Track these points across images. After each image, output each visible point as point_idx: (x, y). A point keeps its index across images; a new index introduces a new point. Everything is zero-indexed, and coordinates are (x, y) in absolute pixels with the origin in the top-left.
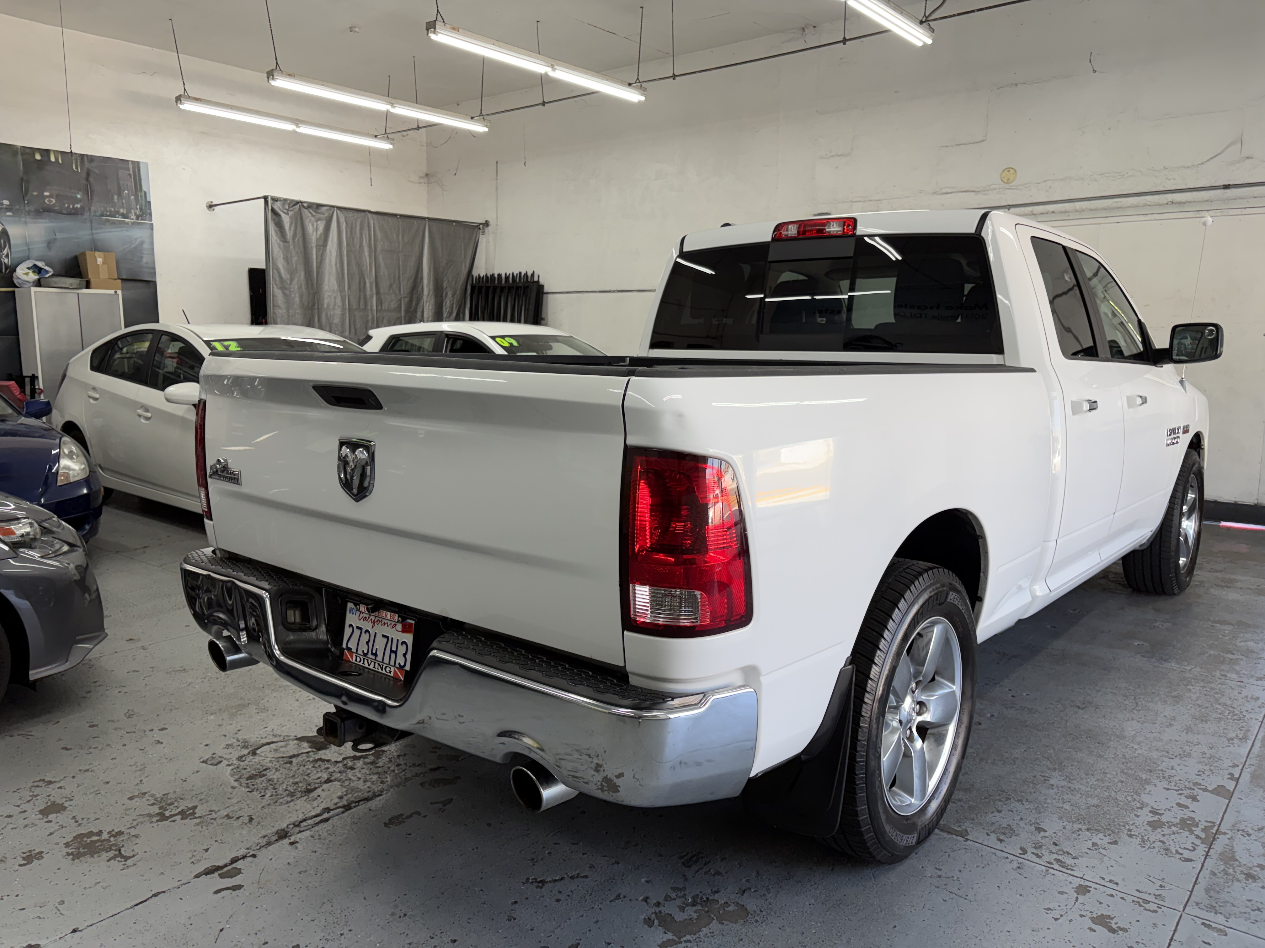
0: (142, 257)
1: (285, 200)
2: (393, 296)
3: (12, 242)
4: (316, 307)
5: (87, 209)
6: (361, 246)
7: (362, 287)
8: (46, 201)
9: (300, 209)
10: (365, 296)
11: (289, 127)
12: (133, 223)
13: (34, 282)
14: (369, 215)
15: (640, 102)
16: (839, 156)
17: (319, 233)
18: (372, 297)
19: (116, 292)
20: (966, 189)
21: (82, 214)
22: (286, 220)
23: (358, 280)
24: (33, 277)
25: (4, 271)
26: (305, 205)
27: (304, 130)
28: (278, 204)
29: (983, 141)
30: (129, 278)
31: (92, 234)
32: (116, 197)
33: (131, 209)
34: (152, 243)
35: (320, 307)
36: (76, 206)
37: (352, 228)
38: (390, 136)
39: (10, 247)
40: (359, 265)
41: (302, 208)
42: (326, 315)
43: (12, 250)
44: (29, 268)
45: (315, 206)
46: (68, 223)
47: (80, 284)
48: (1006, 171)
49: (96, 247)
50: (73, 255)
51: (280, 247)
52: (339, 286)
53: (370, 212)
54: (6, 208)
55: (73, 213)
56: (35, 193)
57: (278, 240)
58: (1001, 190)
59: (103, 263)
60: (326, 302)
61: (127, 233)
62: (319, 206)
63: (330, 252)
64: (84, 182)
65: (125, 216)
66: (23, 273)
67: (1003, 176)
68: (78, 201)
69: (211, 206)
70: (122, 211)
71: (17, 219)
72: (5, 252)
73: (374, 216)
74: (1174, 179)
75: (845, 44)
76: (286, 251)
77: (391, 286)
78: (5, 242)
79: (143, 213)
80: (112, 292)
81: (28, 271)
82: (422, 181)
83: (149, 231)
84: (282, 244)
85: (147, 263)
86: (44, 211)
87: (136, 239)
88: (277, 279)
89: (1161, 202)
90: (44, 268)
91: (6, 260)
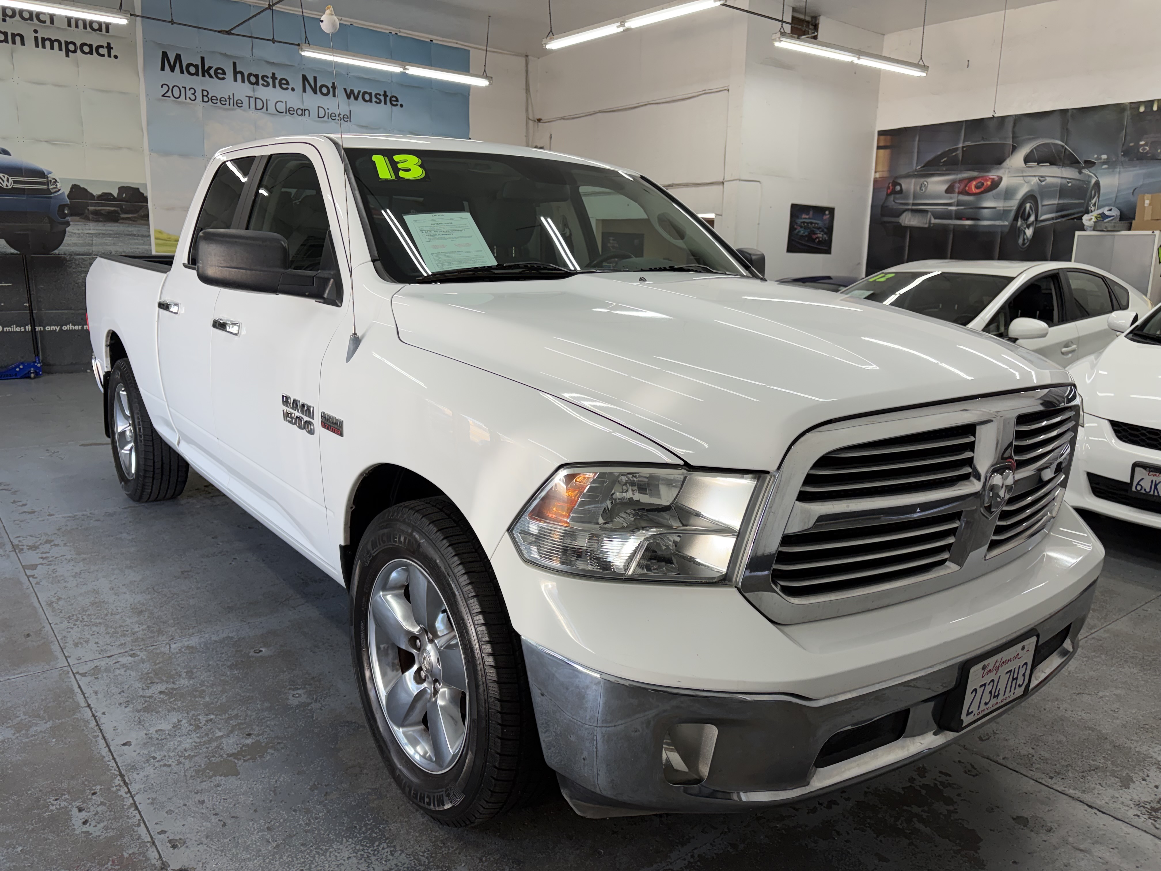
3: (1102, 191)
8: (1140, 150)
19: (1153, 232)
39: (1099, 197)
43: (1100, 199)
44: (1094, 215)
47: (1125, 226)
54: (1103, 162)
56: (1132, 144)
59: (1150, 204)
71: (1113, 170)
72: (1093, 201)
78: (1095, 193)
80: (1150, 233)
86: (1137, 159)
90: (1107, 213)
91: (1093, 208)
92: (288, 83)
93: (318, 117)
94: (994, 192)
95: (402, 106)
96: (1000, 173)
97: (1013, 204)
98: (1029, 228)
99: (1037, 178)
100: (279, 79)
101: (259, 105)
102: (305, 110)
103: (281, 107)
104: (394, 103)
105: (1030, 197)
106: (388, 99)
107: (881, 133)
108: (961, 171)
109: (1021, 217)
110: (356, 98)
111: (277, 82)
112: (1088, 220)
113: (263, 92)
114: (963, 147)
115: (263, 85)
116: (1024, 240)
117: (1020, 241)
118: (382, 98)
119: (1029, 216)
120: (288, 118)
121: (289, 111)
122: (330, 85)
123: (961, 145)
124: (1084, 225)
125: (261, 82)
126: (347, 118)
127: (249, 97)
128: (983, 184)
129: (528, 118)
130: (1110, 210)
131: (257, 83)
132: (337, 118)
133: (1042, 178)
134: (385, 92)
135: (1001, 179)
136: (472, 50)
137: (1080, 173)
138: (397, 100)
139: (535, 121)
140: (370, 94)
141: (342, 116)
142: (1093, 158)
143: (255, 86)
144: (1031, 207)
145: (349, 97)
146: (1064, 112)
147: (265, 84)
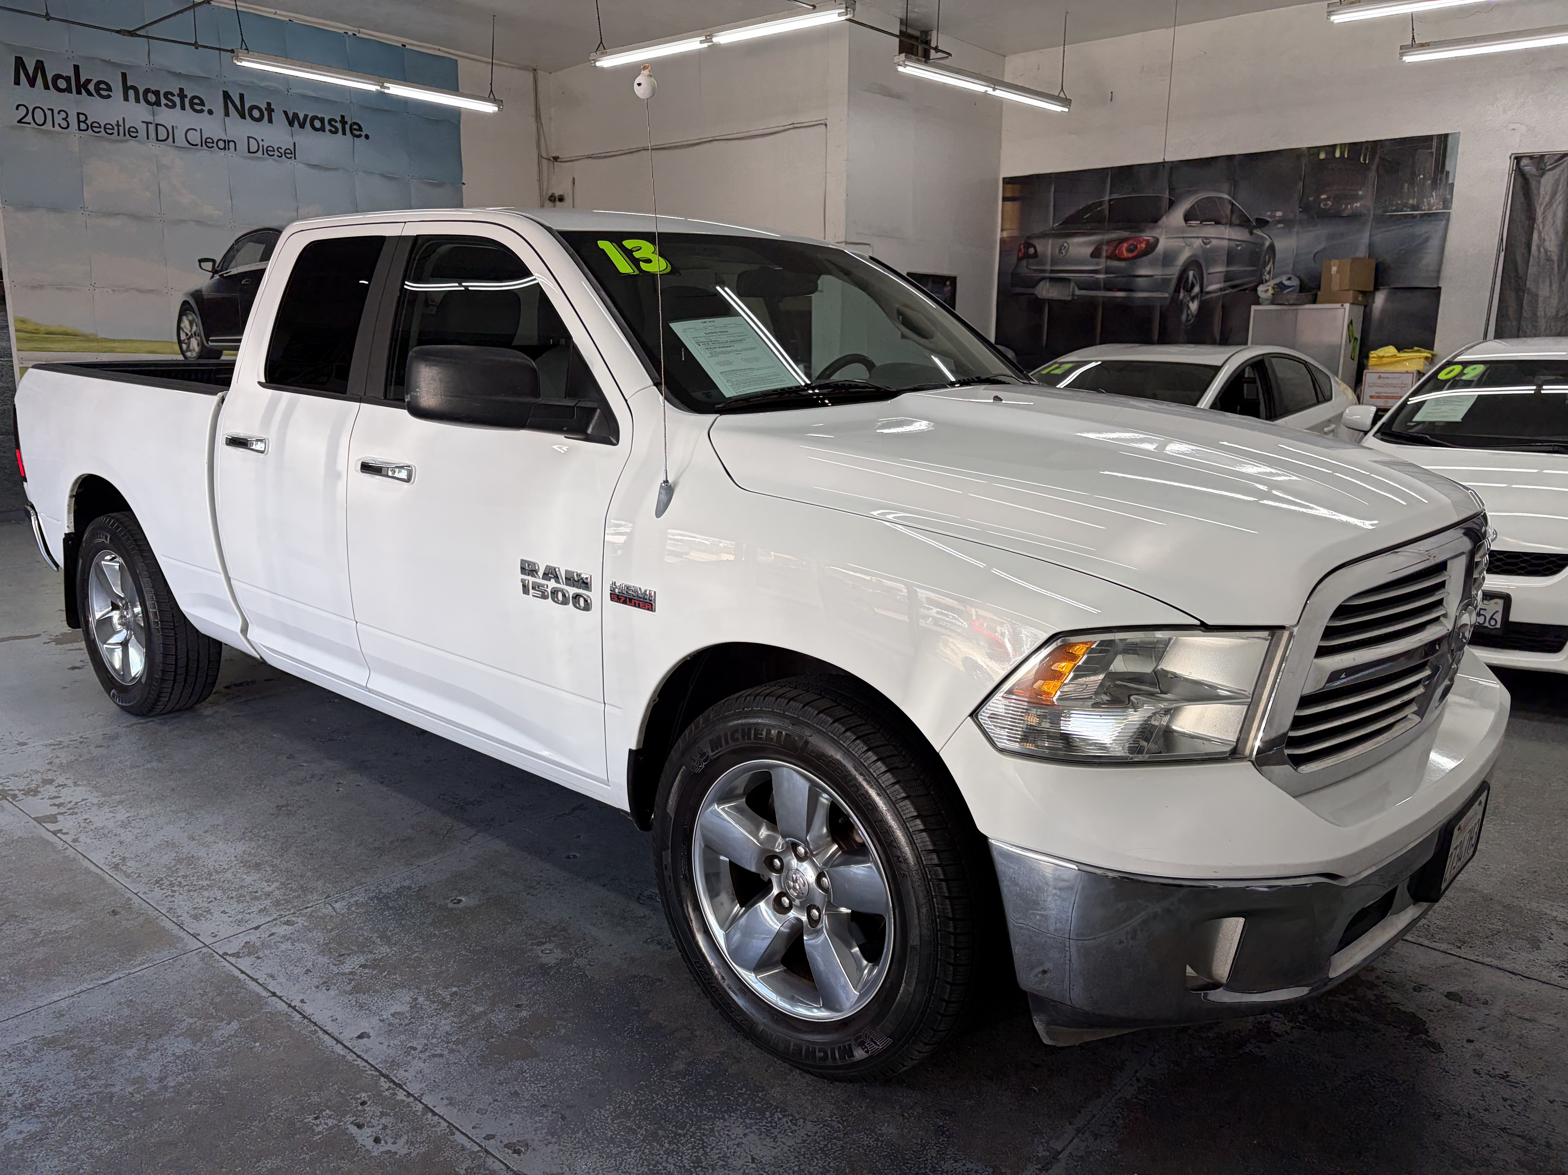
0: (1422, 258)
3: (1278, 256)
8: (1322, 205)
12: (1422, 216)
30: (1403, 286)
31: (1370, 236)
32: (1406, 186)
33: (1422, 197)
34: (1444, 239)
36: (1357, 205)
39: (1274, 263)
43: (1276, 265)
44: (1273, 285)
46: (1342, 228)
54: (1278, 221)
56: (1310, 199)
59: (1338, 272)
61: (1410, 230)
64: (1375, 174)
65: (1414, 208)
68: (1358, 199)
70: (1411, 202)
71: (1289, 230)
72: (1268, 269)
78: (1269, 258)
79: (1440, 200)
80: (1339, 306)
81: (1271, 287)
83: (1443, 222)
85: (1426, 265)
86: (1318, 217)
87: (1421, 235)
90: (1287, 283)
91: (1267, 277)
92: (202, 103)
93: (249, 152)
94: (1150, 256)
95: (367, 137)
96: (1156, 233)
97: (1174, 271)
98: (1193, 302)
99: (1200, 240)
100: (189, 97)
101: (162, 134)
102: (229, 142)
103: (194, 137)
104: (357, 133)
105: (1194, 263)
106: (347, 127)
107: (1008, 181)
108: (1109, 231)
109: (1184, 289)
110: (302, 126)
111: (187, 101)
112: (1265, 291)
113: (167, 116)
114: (1110, 201)
115: (166, 105)
116: (1188, 315)
117: (1184, 317)
118: (339, 125)
119: (1193, 286)
120: (204, 153)
121: (207, 143)
122: (263, 106)
123: (1107, 198)
124: (1259, 297)
125: (163, 101)
126: (290, 153)
127: (147, 123)
128: (1136, 247)
129: (540, 156)
130: (1289, 279)
131: (158, 103)
132: (276, 153)
133: (1206, 240)
134: (343, 117)
135: (1157, 241)
136: (460, 60)
137: (1251, 233)
138: (360, 129)
139: (549, 160)
140: (322, 120)
141: (282, 151)
142: (1266, 215)
143: (155, 107)
144: (1194, 276)
145: (291, 124)
146: (1230, 158)
147: (170, 104)
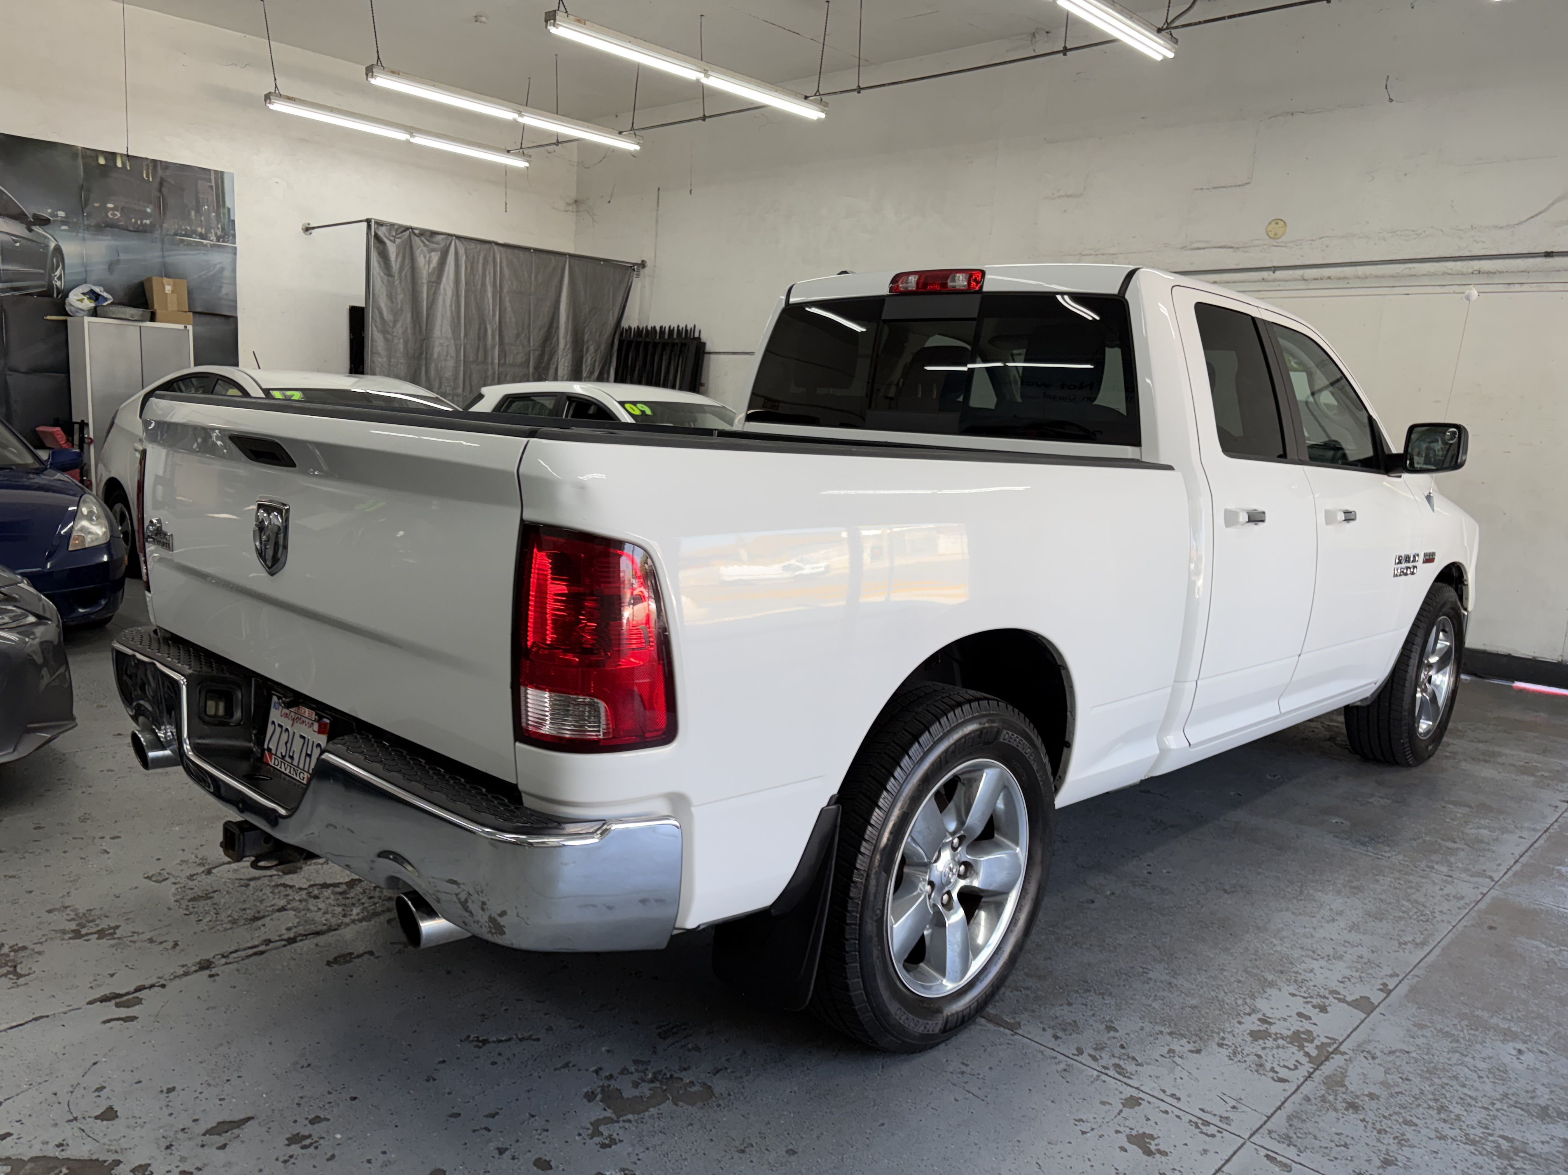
0: (221, 287)
1: (392, 225)
2: (520, 348)
3: (66, 261)
4: (424, 356)
5: (157, 226)
6: (484, 284)
7: (482, 335)
8: (109, 214)
9: (410, 236)
10: (485, 346)
11: (401, 136)
12: (212, 246)
13: (89, 311)
14: (495, 247)
15: (819, 120)
16: (1068, 196)
17: (432, 266)
18: (493, 347)
19: (185, 327)
20: (1222, 244)
21: (151, 232)
22: (392, 249)
23: (477, 327)
24: (88, 304)
25: (55, 295)
26: (417, 232)
27: (419, 140)
28: (383, 229)
29: (1247, 184)
30: (205, 311)
31: (163, 257)
32: (193, 213)
33: (211, 228)
34: (234, 271)
35: (428, 356)
36: (145, 221)
37: (472, 263)
38: (526, 151)
39: (63, 268)
40: (480, 309)
41: (413, 236)
42: (436, 366)
43: (67, 272)
44: (84, 294)
45: (429, 234)
46: (133, 242)
47: (142, 315)
48: (1273, 223)
49: (167, 272)
50: (137, 281)
51: (383, 282)
52: (453, 332)
53: (497, 244)
54: (61, 221)
55: (141, 231)
56: (97, 205)
57: (382, 274)
58: (1265, 247)
59: (172, 292)
60: (437, 350)
61: (205, 258)
62: (434, 233)
63: (445, 290)
64: (157, 194)
65: (202, 236)
66: (77, 300)
67: (1269, 229)
68: (147, 216)
69: (307, 229)
70: (199, 230)
71: (74, 234)
72: (58, 273)
73: (502, 249)
74: (1483, 242)
75: (1065, 54)
76: (390, 286)
77: (518, 336)
78: (57, 262)
79: (225, 234)
80: (181, 327)
81: (83, 297)
82: (570, 208)
83: (231, 256)
84: (386, 277)
85: (227, 294)
86: (105, 227)
87: (215, 265)
88: (378, 320)
89: (1464, 270)
90: (102, 294)
91: (59, 284)
137: (30, 230)
142: (46, 213)
